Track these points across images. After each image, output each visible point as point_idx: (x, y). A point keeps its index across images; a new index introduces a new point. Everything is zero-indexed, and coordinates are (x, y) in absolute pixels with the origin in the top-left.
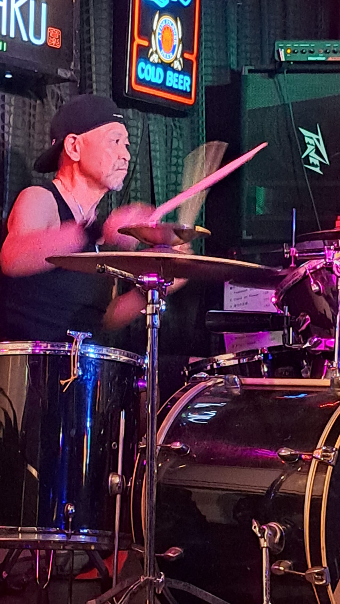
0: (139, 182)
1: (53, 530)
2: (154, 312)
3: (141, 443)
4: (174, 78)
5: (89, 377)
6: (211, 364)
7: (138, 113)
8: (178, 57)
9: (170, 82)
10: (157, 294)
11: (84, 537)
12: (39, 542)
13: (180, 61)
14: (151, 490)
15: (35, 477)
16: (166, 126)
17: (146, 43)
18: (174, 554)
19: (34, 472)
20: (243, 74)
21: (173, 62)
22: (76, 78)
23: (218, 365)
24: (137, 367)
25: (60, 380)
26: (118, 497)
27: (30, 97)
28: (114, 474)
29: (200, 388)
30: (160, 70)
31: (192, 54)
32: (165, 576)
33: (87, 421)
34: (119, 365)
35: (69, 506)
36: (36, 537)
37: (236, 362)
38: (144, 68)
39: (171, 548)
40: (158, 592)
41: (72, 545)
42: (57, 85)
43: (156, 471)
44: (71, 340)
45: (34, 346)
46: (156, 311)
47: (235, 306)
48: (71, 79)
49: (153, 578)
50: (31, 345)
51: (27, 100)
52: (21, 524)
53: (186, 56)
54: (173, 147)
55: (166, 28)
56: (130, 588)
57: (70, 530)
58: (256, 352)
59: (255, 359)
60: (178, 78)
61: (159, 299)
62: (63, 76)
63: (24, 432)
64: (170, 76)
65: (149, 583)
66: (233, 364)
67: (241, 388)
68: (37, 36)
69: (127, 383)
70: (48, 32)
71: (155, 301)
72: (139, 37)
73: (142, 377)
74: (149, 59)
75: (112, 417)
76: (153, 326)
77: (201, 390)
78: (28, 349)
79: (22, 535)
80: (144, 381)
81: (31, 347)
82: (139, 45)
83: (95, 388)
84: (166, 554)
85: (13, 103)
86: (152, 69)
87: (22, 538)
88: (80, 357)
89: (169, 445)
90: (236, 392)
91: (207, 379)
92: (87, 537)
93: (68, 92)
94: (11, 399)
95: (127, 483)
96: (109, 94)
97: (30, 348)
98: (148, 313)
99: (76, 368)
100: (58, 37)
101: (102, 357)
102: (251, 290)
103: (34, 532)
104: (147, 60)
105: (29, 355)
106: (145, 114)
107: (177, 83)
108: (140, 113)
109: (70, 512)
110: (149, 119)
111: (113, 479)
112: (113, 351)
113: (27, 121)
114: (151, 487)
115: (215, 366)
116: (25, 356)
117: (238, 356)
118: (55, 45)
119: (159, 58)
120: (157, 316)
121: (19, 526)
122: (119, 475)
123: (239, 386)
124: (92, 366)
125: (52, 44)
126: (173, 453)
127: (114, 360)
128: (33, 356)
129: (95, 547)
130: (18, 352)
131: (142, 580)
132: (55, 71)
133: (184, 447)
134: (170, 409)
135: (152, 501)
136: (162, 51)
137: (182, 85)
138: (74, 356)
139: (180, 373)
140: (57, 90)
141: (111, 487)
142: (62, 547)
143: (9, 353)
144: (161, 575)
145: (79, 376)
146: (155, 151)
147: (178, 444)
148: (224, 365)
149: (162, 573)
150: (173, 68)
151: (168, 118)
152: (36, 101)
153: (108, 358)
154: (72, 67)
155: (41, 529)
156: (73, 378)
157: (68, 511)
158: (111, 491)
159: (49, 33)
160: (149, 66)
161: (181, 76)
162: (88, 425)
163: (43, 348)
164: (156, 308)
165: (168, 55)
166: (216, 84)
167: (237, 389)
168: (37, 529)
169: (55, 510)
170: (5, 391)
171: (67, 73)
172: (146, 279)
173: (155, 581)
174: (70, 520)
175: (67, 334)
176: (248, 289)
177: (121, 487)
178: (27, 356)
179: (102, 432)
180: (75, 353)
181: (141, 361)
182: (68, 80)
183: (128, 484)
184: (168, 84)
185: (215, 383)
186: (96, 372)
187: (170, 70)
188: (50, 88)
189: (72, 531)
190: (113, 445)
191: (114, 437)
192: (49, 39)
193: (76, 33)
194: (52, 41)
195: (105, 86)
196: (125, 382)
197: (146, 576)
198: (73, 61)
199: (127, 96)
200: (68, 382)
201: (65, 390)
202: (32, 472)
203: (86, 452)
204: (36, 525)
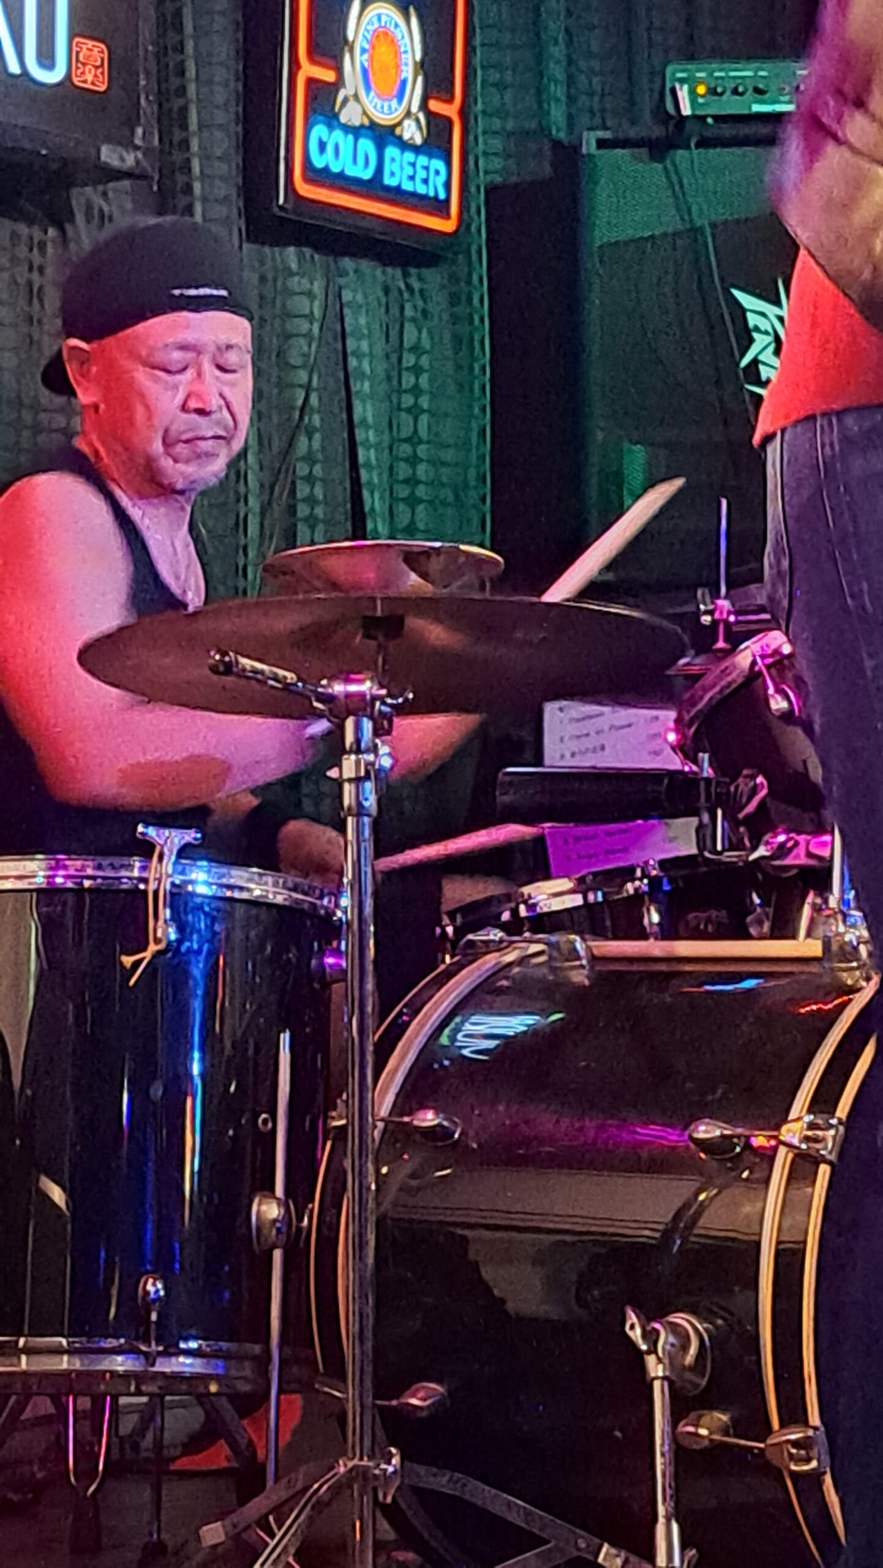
0: (317, 436)
1: (111, 1343)
2: (362, 774)
3: (334, 1114)
4: (405, 165)
5: (195, 946)
6: (513, 905)
7: (312, 257)
8: (415, 108)
9: (393, 174)
10: (367, 725)
11: (189, 1361)
12: (73, 1375)
13: (418, 120)
14: (361, 1235)
15: (60, 1209)
16: (387, 290)
17: (329, 76)
18: (424, 1399)
19: (57, 1195)
20: (584, 150)
21: (400, 123)
22: (149, 169)
23: (531, 907)
24: (320, 917)
25: (121, 953)
26: (277, 1254)
27: (31, 221)
28: (265, 1196)
29: (484, 968)
30: (367, 146)
31: (450, 100)
32: (402, 1460)
33: (192, 1059)
34: (274, 911)
35: (151, 1281)
36: (64, 1363)
37: (577, 900)
38: (325, 139)
39: (414, 1387)
40: (385, 1497)
41: (160, 1383)
42: (100, 188)
43: (373, 1187)
45: (51, 868)
46: (367, 772)
47: (573, 755)
48: (137, 172)
49: (371, 1464)
50: (43, 864)
51: (23, 229)
52: (26, 1330)
53: (434, 105)
54: (406, 345)
55: (383, 35)
56: (312, 1491)
57: (153, 1343)
58: (628, 874)
59: (627, 891)
60: (413, 165)
61: (373, 741)
62: (115, 163)
64: (393, 160)
65: (359, 1475)
66: (569, 905)
67: (592, 968)
68: (47, 62)
70: (75, 49)
71: (363, 745)
73: (335, 944)
74: (336, 116)
75: (257, 1050)
76: (360, 811)
77: (489, 973)
78: (34, 877)
79: (28, 1360)
80: (337, 953)
81: (44, 870)
82: (311, 82)
83: (211, 975)
84: (403, 1400)
86: (345, 142)
87: (27, 1364)
88: (172, 894)
89: (406, 1119)
90: (580, 977)
91: (505, 944)
92: (198, 1361)
93: (129, 206)
95: (300, 1219)
96: (235, 211)
97: (42, 873)
98: (345, 776)
99: (161, 923)
100: (98, 63)
101: (229, 894)
102: (614, 712)
103: (59, 1351)
104: (332, 119)
105: (39, 891)
106: (331, 258)
107: (412, 178)
108: (316, 257)
109: (152, 1296)
110: (343, 273)
111: (264, 1208)
112: (256, 877)
113: (21, 281)
114: (362, 1227)
115: (523, 911)
116: (28, 894)
117: (582, 887)
118: (93, 83)
119: (365, 113)
120: (369, 786)
121: (20, 1334)
122: (278, 1199)
123: (584, 962)
124: (202, 917)
125: (85, 82)
126: (418, 1137)
127: (261, 899)
128: (48, 894)
129: (219, 1386)
131: (342, 1470)
132: (94, 154)
133: (445, 1123)
134: (407, 1024)
135: (366, 1265)
136: (372, 94)
137: (425, 181)
138: (156, 893)
139: (434, 931)
140: (98, 201)
141: (258, 1228)
142: (133, 1388)
144: (391, 1455)
145: (169, 943)
146: (358, 355)
147: (430, 1115)
148: (545, 910)
149: (393, 1450)
150: (400, 138)
151: (389, 270)
152: (46, 233)
153: (245, 895)
154: (138, 141)
155: (79, 1342)
156: (153, 948)
157: (147, 1293)
158: (259, 1240)
160: (338, 135)
161: (422, 160)
162: (196, 1069)
163: (72, 872)
164: (367, 764)
165: (386, 105)
166: (514, 179)
167: (582, 971)
168: (68, 1343)
169: (114, 1292)
171: (125, 154)
172: (338, 688)
173: (377, 1472)
174: (154, 1317)
175: (138, 835)
176: (606, 709)
177: (284, 1230)
178: (35, 895)
179: (232, 1089)
180: (159, 884)
181: (330, 902)
182: (128, 175)
183: (302, 1221)
184: (388, 181)
185: (524, 954)
186: (215, 934)
188: (82, 196)
189: (157, 1344)
190: (260, 1121)
191: (264, 1100)
192: (77, 68)
193: (146, 50)
194: (83, 73)
195: (222, 190)
196: (291, 955)
197: (353, 1459)
198: (139, 125)
199: (283, 214)
200: (140, 961)
201: (132, 982)
202: (51, 1195)
203: (192, 1140)
204: (66, 1332)
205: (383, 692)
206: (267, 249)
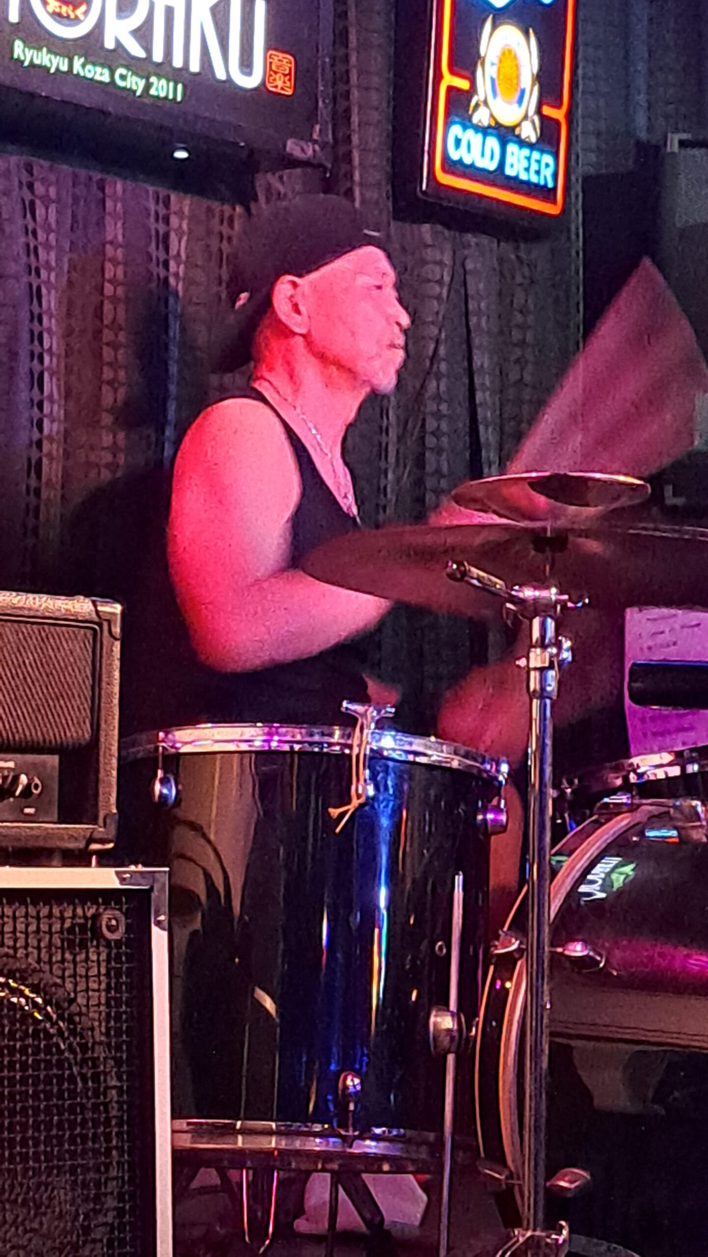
0: (444, 380)
1: (317, 1128)
2: (547, 664)
3: (497, 943)
4: (522, 159)
7: (442, 232)
8: (531, 113)
9: (512, 166)
10: (550, 624)
11: (373, 1144)
12: (276, 1153)
13: (533, 122)
14: (538, 1045)
15: (271, 1016)
16: (501, 262)
17: (465, 85)
18: (571, 1182)
19: (269, 1004)
20: (669, 149)
21: (519, 125)
22: (324, 159)
23: (640, 776)
24: (483, 779)
25: (329, 806)
26: (451, 1058)
27: (223, 200)
28: (440, 1010)
29: (618, 827)
30: (492, 143)
31: (559, 106)
32: (571, 1232)
34: (447, 775)
35: (351, 1077)
36: (273, 1142)
37: (676, 771)
38: (460, 137)
39: (562, 1172)
41: (340, 1161)
42: (278, 174)
43: (548, 1006)
44: (350, 722)
45: (269, 734)
46: (551, 663)
47: (650, 650)
48: (315, 162)
49: (544, 1234)
50: (262, 731)
51: (217, 206)
52: (242, 1115)
53: (547, 111)
54: (516, 306)
55: (508, 54)
57: (351, 1129)
60: (529, 159)
61: (557, 636)
62: (297, 154)
63: (247, 918)
64: (513, 154)
65: (535, 1244)
66: (670, 775)
68: (245, 70)
69: (462, 814)
70: (269, 60)
71: (547, 641)
72: (452, 72)
73: (495, 802)
74: (470, 118)
75: (435, 887)
76: (542, 694)
78: (254, 741)
79: (243, 1139)
80: (497, 810)
81: (262, 736)
82: (450, 89)
83: (397, 827)
84: (554, 1182)
85: (186, 210)
86: (476, 139)
87: (243, 1143)
88: (371, 758)
89: (561, 950)
90: (698, 835)
91: (632, 807)
92: (382, 1144)
93: (301, 188)
94: (219, 848)
95: (469, 1030)
96: (384, 195)
97: (261, 738)
98: (532, 665)
99: (362, 781)
100: (287, 72)
101: (411, 758)
102: (685, 614)
103: (270, 1133)
104: (467, 122)
105: (257, 753)
106: (457, 235)
107: (527, 170)
108: (446, 232)
109: (350, 1090)
110: (467, 246)
111: (439, 1020)
112: (435, 745)
113: (214, 249)
114: (538, 1039)
115: (633, 778)
116: (248, 755)
117: (682, 759)
118: (282, 89)
119: (492, 116)
120: (551, 674)
121: (238, 1118)
122: (453, 1015)
123: (704, 823)
125: (276, 87)
127: (437, 764)
128: (265, 756)
129: (391, 1166)
130: (232, 747)
131: (521, 1240)
132: (281, 146)
133: (593, 954)
136: (498, 99)
137: (538, 172)
138: (358, 756)
140: (276, 185)
141: (435, 1036)
142: (320, 1166)
143: (217, 748)
144: (562, 1227)
145: (368, 798)
146: (478, 315)
147: (579, 947)
148: (652, 778)
149: (563, 1223)
150: (519, 136)
151: (503, 244)
152: (234, 209)
153: (424, 760)
154: (316, 136)
155: (284, 1125)
156: (355, 803)
157: (346, 1087)
158: (435, 1047)
159: (271, 63)
160: (470, 133)
161: (536, 155)
162: (382, 902)
163: (286, 738)
164: (552, 656)
165: (509, 107)
166: (604, 171)
167: (701, 830)
168: (277, 1126)
169: (314, 1085)
170: (206, 831)
171: (306, 147)
172: (528, 593)
173: (549, 1240)
174: (352, 1107)
175: (343, 710)
176: (680, 612)
177: (457, 1038)
178: (253, 756)
179: (412, 921)
180: (361, 750)
181: (491, 767)
182: (305, 164)
183: (471, 1031)
184: (509, 171)
187: (515, 142)
188: (265, 180)
189: (354, 1131)
190: (437, 948)
191: (438, 931)
192: (271, 75)
193: (324, 63)
194: (275, 80)
195: (376, 176)
196: (460, 810)
197: (527, 1230)
198: (317, 123)
199: (425, 198)
200: (345, 813)
201: (338, 830)
202: (264, 1003)
203: (379, 961)
204: (274, 1117)
205: (566, 597)
206: (407, 225)
